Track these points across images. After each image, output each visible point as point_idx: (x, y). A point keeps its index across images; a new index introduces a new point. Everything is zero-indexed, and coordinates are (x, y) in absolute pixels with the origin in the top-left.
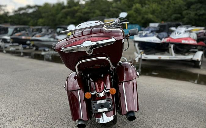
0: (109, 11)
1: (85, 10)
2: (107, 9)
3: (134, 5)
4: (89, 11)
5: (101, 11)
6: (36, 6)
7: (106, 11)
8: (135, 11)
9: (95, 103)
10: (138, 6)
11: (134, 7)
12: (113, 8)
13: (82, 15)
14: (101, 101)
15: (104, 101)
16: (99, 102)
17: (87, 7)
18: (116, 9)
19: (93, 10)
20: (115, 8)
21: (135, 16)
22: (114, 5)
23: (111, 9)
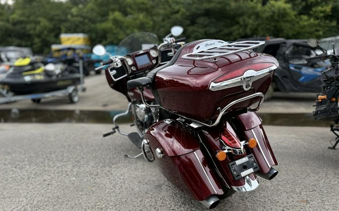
0: (66, 21)
1: (15, 16)
2: (63, 18)
3: (110, 13)
4: (22, 19)
5: (51, 20)
7: (61, 21)
8: (113, 24)
9: (234, 164)
10: (117, 15)
11: (111, 17)
12: (73, 16)
13: (9, 26)
14: (241, 160)
15: (245, 159)
16: (238, 162)
17: (18, 12)
18: (79, 19)
19: (32, 18)
20: (77, 16)
21: (115, 31)
22: (74, 10)
23: (69, 17)
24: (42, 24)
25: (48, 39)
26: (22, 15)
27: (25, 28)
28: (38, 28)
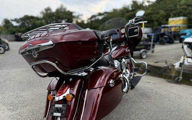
2: (173, 8)
4: (153, 12)
5: (166, 10)
6: (105, 13)
7: (171, 10)
9: (54, 106)
15: (60, 106)
16: (57, 106)
17: (150, 9)
19: (156, 11)
24: (160, 14)
25: (162, 21)
26: (152, 10)
27: (151, 17)
28: (158, 16)
